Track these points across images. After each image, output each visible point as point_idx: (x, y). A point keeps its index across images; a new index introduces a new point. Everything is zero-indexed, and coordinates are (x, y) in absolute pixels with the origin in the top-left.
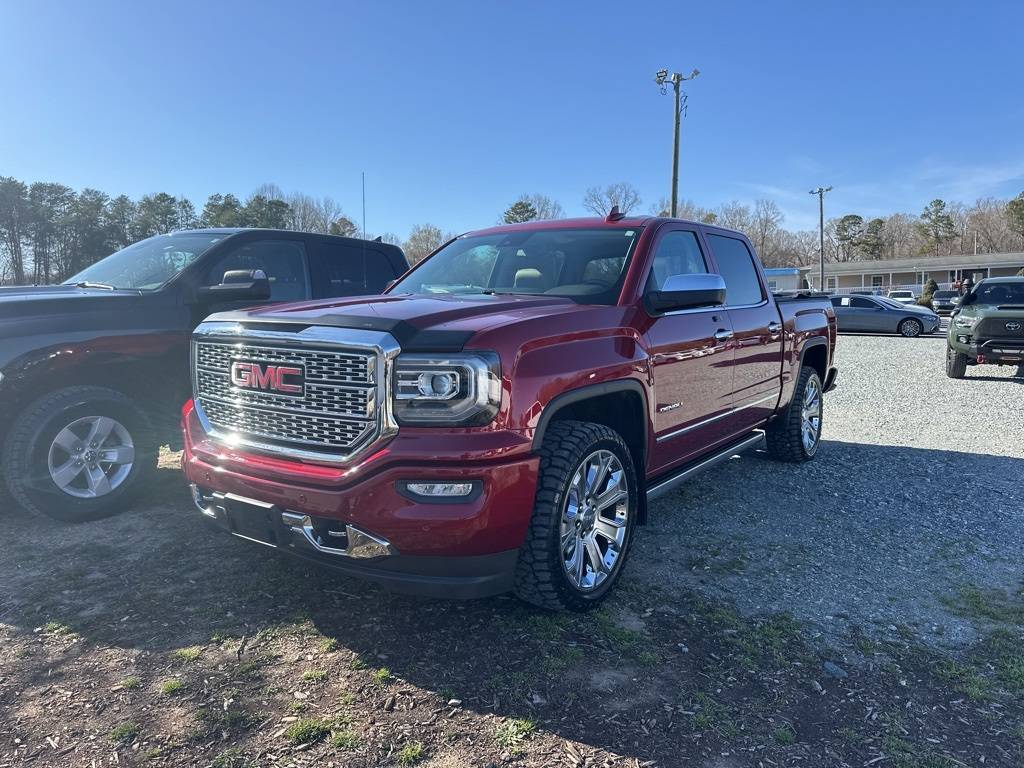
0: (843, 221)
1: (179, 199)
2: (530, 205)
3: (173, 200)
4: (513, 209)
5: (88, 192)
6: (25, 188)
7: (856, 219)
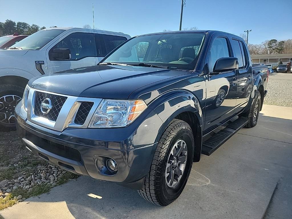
0: (270, 42)
5: (34, 25)
6: (15, 23)
7: (275, 41)
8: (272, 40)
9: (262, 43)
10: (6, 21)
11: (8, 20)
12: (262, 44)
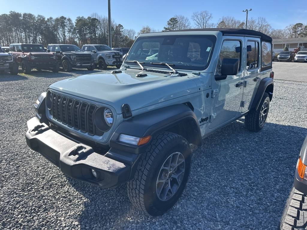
1: (67, 18)
2: (176, 19)
3: (65, 18)
4: (170, 20)
5: (39, 16)
6: (21, 15)
9: (287, 27)
10: (10, 12)
11: (12, 12)
12: (286, 29)
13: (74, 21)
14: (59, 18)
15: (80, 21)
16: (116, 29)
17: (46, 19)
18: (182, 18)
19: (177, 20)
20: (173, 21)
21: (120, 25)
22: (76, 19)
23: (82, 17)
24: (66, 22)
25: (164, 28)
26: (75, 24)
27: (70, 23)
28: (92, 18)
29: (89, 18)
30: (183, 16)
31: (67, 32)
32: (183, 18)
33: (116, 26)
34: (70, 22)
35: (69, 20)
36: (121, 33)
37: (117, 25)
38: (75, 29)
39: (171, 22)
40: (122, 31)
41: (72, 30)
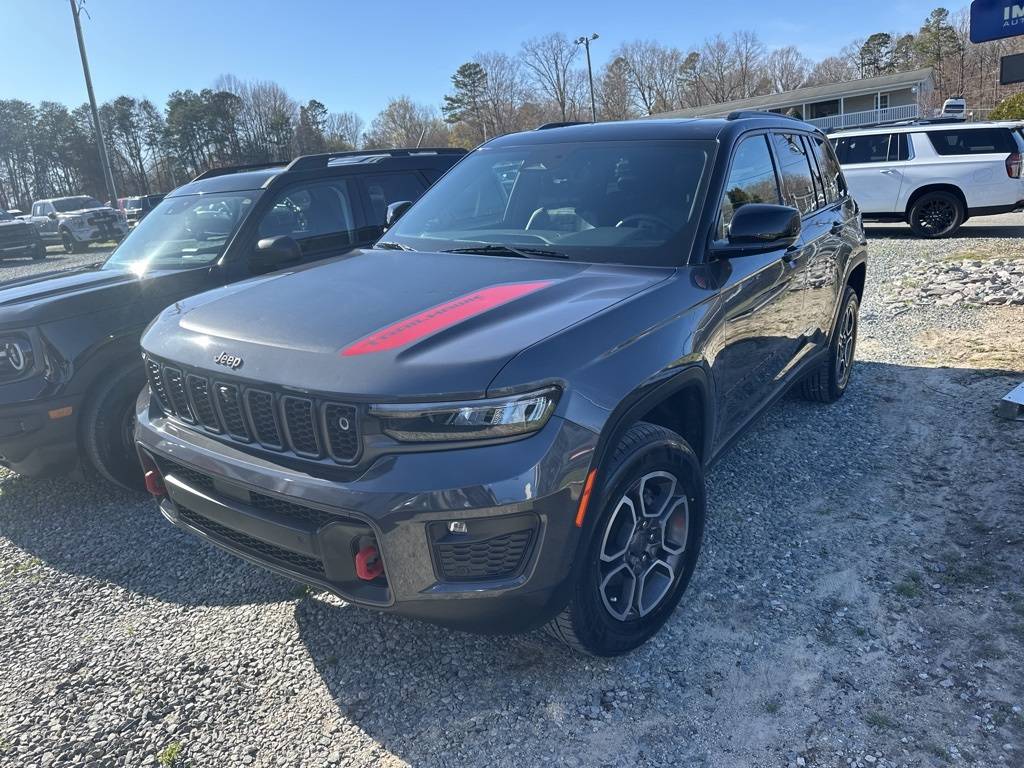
1: (139, 100)
2: (477, 65)
3: (133, 102)
4: (460, 72)
5: (45, 104)
7: (883, 39)
8: (873, 38)
13: (162, 108)
14: (112, 104)
15: (180, 104)
16: (302, 118)
17: (70, 113)
18: (500, 61)
19: (481, 70)
20: (470, 74)
21: (315, 102)
22: (168, 99)
23: (188, 92)
24: (137, 115)
25: (447, 99)
26: (165, 116)
27: (150, 116)
28: (214, 93)
29: (205, 93)
30: (504, 55)
31: (146, 147)
32: (504, 60)
33: (302, 107)
34: (149, 113)
35: (146, 105)
36: (320, 127)
37: (307, 105)
38: (167, 133)
39: (465, 76)
40: (325, 121)
41: (159, 137)
